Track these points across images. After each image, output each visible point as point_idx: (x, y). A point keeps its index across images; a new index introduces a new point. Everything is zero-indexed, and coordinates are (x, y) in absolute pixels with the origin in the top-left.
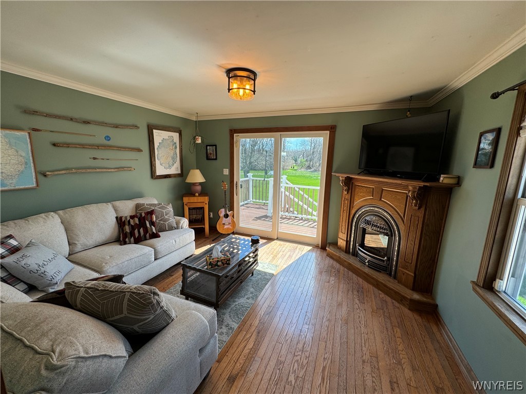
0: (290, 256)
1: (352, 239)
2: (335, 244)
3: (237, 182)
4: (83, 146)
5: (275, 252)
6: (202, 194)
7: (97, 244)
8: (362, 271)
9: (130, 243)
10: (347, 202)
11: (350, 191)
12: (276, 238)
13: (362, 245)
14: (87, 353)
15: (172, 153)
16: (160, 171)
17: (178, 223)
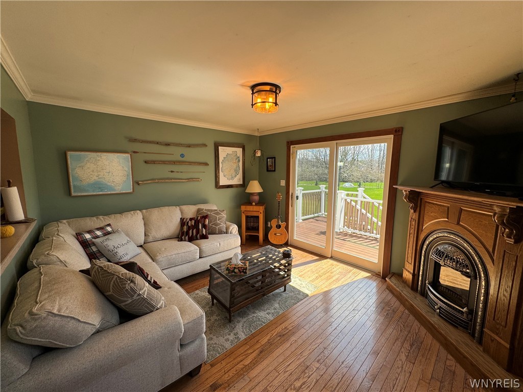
0: (338, 280)
1: (421, 273)
2: (399, 275)
3: (292, 193)
4: (164, 162)
5: (322, 271)
6: (259, 203)
7: (164, 238)
8: (427, 319)
9: (185, 241)
10: (414, 223)
11: (418, 209)
12: (330, 256)
13: (436, 283)
14: (59, 312)
15: (235, 166)
16: (223, 181)
17: (227, 229)
